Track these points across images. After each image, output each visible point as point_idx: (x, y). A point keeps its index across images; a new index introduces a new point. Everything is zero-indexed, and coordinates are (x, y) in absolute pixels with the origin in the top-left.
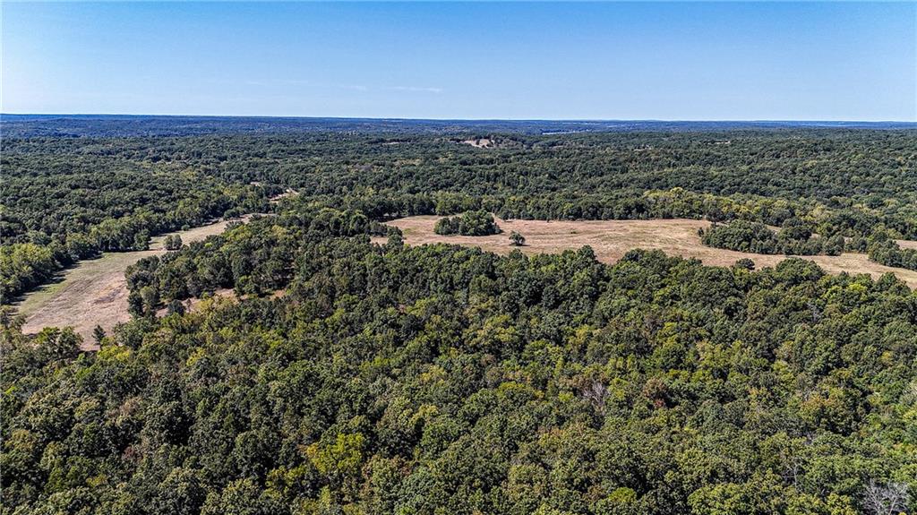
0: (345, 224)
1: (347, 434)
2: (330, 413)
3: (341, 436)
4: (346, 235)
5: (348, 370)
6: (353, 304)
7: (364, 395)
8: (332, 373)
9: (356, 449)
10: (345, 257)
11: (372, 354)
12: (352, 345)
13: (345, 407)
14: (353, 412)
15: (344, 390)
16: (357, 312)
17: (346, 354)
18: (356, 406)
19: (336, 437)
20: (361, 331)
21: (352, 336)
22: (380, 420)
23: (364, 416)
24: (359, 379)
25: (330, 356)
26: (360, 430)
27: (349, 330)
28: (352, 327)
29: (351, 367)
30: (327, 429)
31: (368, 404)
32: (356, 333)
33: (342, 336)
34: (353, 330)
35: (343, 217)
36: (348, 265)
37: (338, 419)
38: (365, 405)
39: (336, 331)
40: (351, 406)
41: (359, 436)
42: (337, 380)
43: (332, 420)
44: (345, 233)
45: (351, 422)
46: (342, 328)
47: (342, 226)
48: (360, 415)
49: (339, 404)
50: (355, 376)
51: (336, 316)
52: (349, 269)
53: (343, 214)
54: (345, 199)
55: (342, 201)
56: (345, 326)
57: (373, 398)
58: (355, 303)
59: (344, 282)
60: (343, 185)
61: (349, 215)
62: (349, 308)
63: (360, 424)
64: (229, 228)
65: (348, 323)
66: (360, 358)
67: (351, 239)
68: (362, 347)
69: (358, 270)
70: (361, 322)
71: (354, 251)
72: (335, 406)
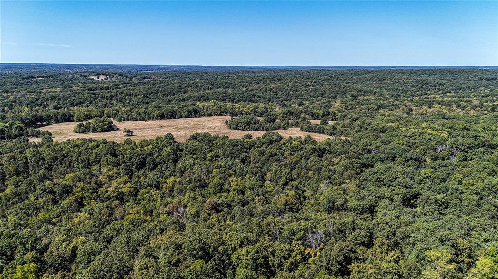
0: (8, 132)
1: (23, 264)
2: (9, 254)
3: (18, 267)
5: (20, 224)
6: (20, 182)
7: (33, 238)
8: (8, 228)
9: (31, 273)
10: (11, 152)
11: (37, 212)
12: (21, 209)
13: (20, 248)
14: (26, 250)
15: (18, 238)
16: (23, 187)
17: (17, 215)
18: (28, 246)
19: (15, 268)
20: (28, 198)
21: (21, 202)
22: (46, 252)
23: (34, 252)
24: (29, 229)
25: (6, 217)
26: (33, 261)
27: (19, 199)
28: (20, 197)
29: (22, 222)
30: (8, 264)
31: (37, 244)
32: (23, 201)
33: (13, 203)
34: (21, 199)
35: (7, 127)
36: (14, 157)
37: (16, 256)
38: (34, 244)
39: (9, 201)
40: (25, 247)
41: (32, 265)
42: (12, 232)
43: (11, 258)
44: (10, 137)
45: (25, 257)
46: (13, 198)
47: (6, 133)
48: (31, 251)
49: (16, 247)
50: (25, 227)
51: (8, 191)
52: (15, 160)
53: (7, 125)
54: (8, 115)
55: (5, 116)
56: (15, 197)
57: (40, 239)
58: (21, 181)
59: (11, 168)
60: (5, 106)
61: (11, 125)
62: (17, 185)
63: (32, 257)
65: (16, 194)
66: (28, 216)
67: (14, 140)
68: (29, 208)
69: (21, 160)
70: (27, 193)
71: (17, 148)
72: (13, 249)
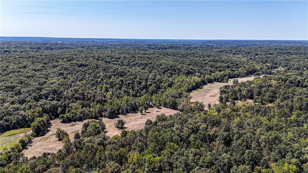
0: (302, 83)
1: (289, 164)
2: (283, 154)
3: (286, 164)
4: (302, 87)
6: (300, 114)
7: (299, 151)
8: (287, 139)
9: (292, 171)
10: (300, 95)
11: (306, 137)
12: (297, 131)
13: (290, 153)
14: (294, 157)
15: (290, 147)
16: (302, 118)
17: (294, 133)
18: (295, 155)
19: (284, 163)
20: (303, 126)
21: (298, 127)
22: (305, 164)
23: (298, 160)
24: (298, 145)
25: (287, 132)
26: (296, 165)
27: (297, 124)
29: (295, 139)
30: (281, 159)
31: (301, 156)
32: (300, 126)
33: (293, 126)
34: (299, 125)
35: (302, 80)
36: (301, 99)
37: (286, 157)
38: (299, 155)
39: (291, 124)
40: (293, 154)
41: (294, 167)
42: (288, 142)
43: (284, 157)
45: (292, 160)
46: (294, 123)
48: (296, 158)
49: (288, 152)
50: (296, 143)
51: (292, 118)
53: (302, 78)
54: (304, 73)
57: (304, 154)
59: (298, 105)
60: (304, 67)
61: (305, 79)
62: (298, 116)
63: (296, 162)
64: (255, 79)
65: (296, 121)
66: (300, 136)
67: (304, 89)
68: (301, 132)
69: (306, 102)
70: (303, 122)
71: (305, 94)
72: (286, 152)
